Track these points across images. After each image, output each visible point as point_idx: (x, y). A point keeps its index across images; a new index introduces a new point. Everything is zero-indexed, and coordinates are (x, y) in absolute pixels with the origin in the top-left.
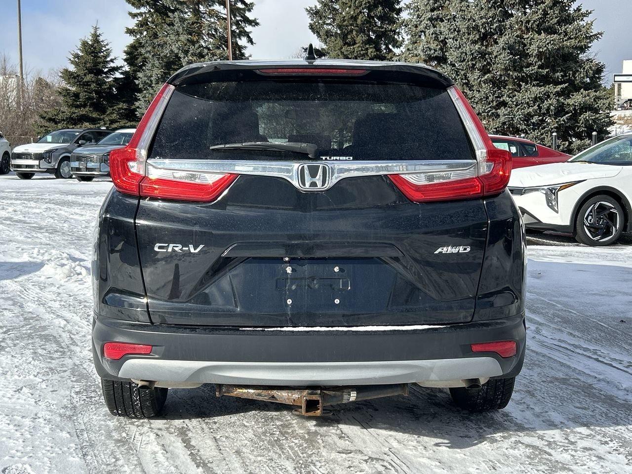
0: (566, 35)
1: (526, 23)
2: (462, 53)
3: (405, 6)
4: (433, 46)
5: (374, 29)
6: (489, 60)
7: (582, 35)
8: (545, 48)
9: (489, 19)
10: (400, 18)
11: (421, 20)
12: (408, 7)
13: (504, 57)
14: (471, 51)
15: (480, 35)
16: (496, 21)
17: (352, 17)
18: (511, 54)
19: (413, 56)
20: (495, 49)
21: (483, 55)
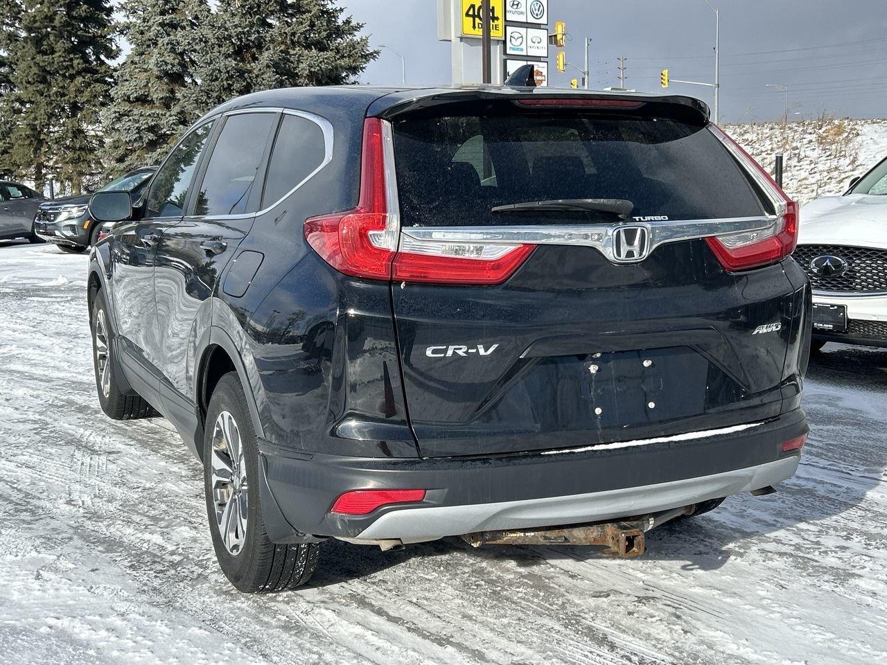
0: (338, 52)
1: (291, 36)
2: (214, 70)
3: (119, 6)
4: (169, 58)
5: (79, 33)
6: (249, 81)
7: (357, 54)
8: (318, 68)
9: (245, 28)
10: (112, 20)
11: (149, 24)
12: (123, 8)
13: (269, 77)
14: (226, 68)
15: (234, 48)
16: (254, 31)
17: (46, 17)
18: (277, 73)
19: (140, 71)
20: (256, 67)
21: (241, 73)
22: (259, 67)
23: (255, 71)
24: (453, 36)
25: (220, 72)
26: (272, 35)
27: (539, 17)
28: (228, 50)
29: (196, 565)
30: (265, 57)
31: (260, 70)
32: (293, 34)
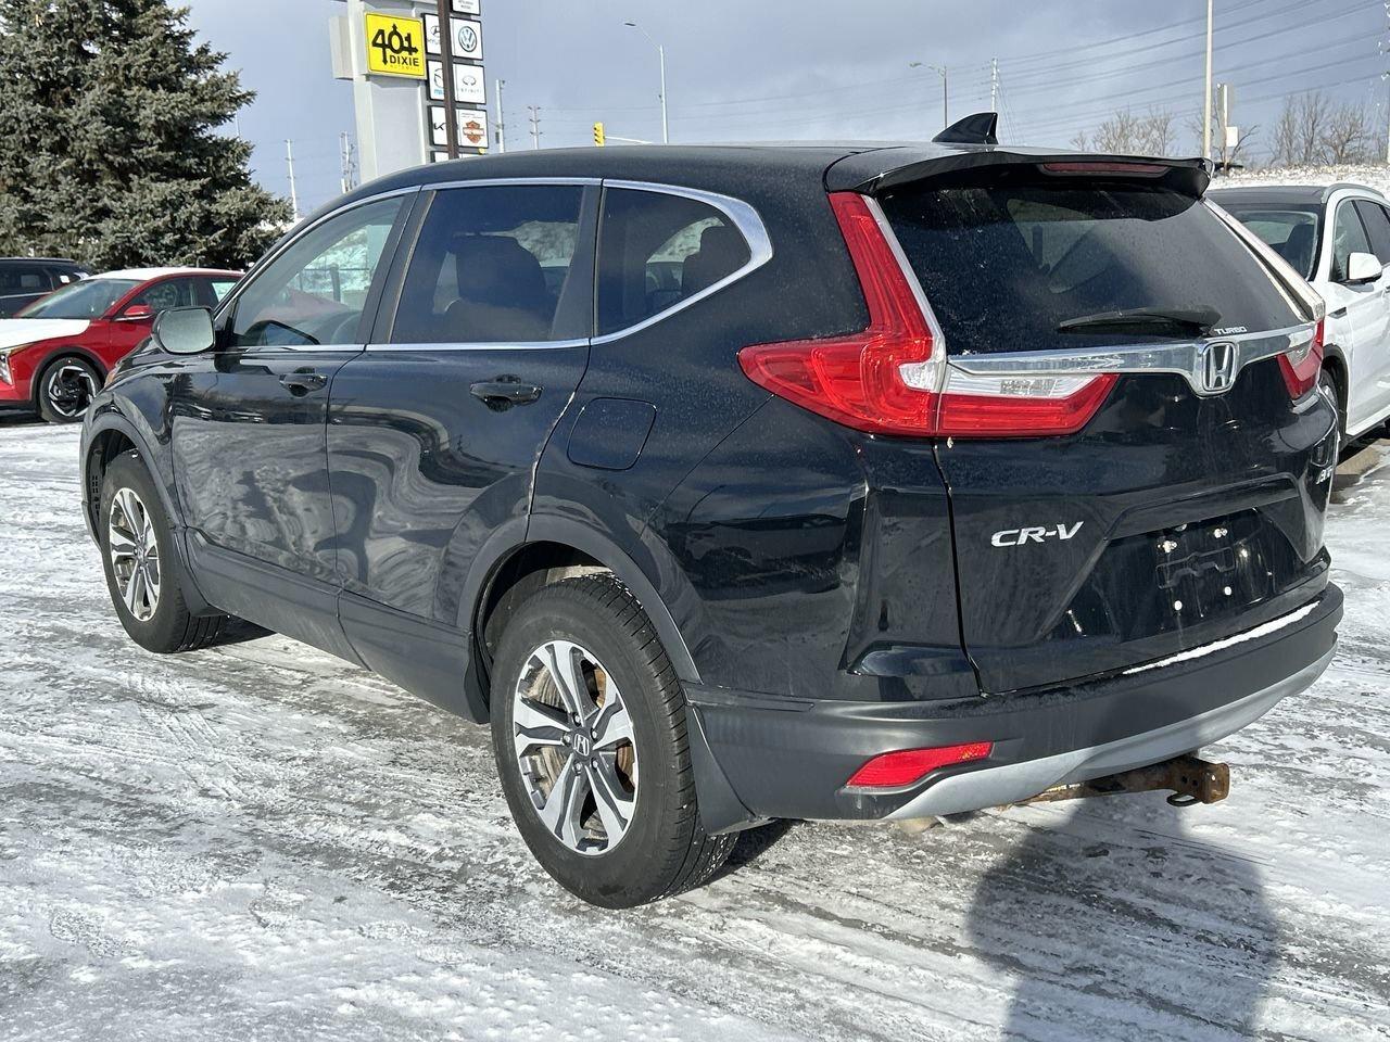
0: (194, 94)
1: (124, 69)
6: (64, 134)
7: (223, 95)
8: (169, 116)
9: (52, 57)
13: (95, 129)
14: (28, 116)
15: (37, 86)
16: (67, 62)
18: (108, 123)
20: (74, 114)
21: (52, 123)
22: (79, 115)
23: (72, 121)
24: (356, 74)
25: (18, 121)
26: (94, 67)
27: (471, 49)
28: (26, 90)
29: (491, 872)
30: (91, 98)
31: (81, 118)
32: (128, 67)
